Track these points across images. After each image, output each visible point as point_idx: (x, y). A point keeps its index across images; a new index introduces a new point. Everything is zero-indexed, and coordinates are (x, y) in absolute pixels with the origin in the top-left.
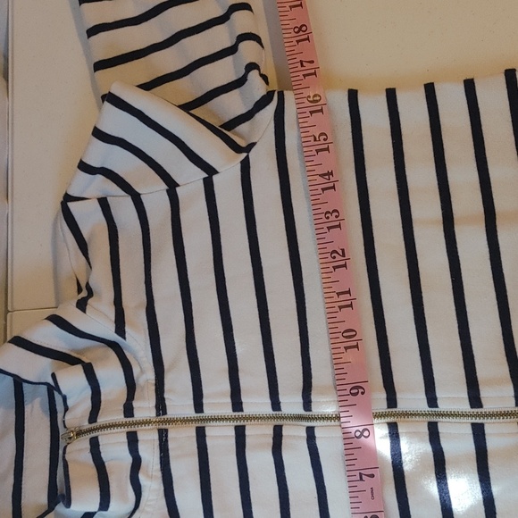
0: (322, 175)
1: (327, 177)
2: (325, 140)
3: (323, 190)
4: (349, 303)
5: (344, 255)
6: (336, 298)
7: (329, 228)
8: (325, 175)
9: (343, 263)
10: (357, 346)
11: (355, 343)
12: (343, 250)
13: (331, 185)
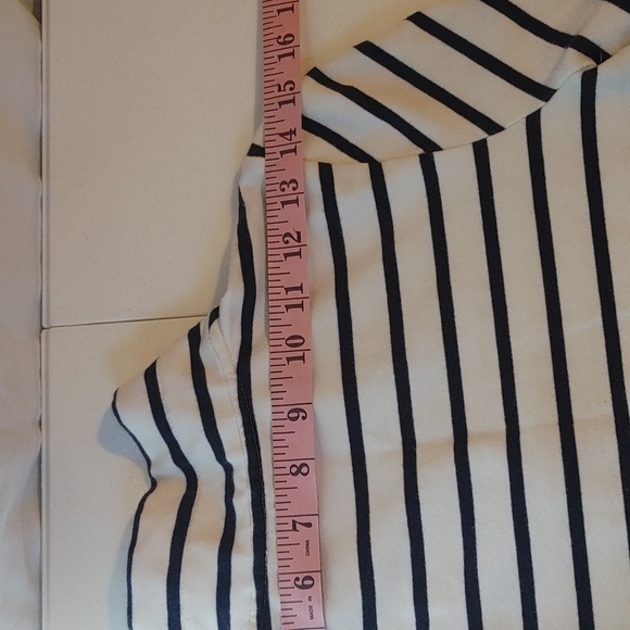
0: (282, 135)
1: (288, 137)
2: (291, 89)
3: (282, 153)
4: (299, 302)
5: (299, 240)
6: (283, 295)
7: (283, 203)
8: (287, 133)
9: (297, 250)
10: (303, 358)
11: (301, 354)
12: (299, 233)
13: (293, 147)
